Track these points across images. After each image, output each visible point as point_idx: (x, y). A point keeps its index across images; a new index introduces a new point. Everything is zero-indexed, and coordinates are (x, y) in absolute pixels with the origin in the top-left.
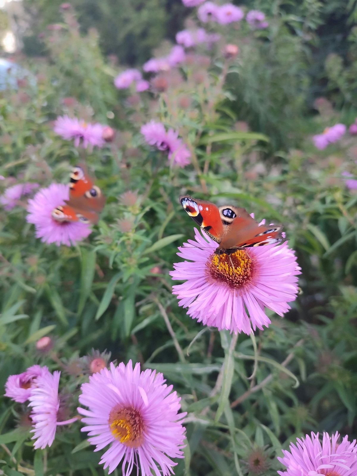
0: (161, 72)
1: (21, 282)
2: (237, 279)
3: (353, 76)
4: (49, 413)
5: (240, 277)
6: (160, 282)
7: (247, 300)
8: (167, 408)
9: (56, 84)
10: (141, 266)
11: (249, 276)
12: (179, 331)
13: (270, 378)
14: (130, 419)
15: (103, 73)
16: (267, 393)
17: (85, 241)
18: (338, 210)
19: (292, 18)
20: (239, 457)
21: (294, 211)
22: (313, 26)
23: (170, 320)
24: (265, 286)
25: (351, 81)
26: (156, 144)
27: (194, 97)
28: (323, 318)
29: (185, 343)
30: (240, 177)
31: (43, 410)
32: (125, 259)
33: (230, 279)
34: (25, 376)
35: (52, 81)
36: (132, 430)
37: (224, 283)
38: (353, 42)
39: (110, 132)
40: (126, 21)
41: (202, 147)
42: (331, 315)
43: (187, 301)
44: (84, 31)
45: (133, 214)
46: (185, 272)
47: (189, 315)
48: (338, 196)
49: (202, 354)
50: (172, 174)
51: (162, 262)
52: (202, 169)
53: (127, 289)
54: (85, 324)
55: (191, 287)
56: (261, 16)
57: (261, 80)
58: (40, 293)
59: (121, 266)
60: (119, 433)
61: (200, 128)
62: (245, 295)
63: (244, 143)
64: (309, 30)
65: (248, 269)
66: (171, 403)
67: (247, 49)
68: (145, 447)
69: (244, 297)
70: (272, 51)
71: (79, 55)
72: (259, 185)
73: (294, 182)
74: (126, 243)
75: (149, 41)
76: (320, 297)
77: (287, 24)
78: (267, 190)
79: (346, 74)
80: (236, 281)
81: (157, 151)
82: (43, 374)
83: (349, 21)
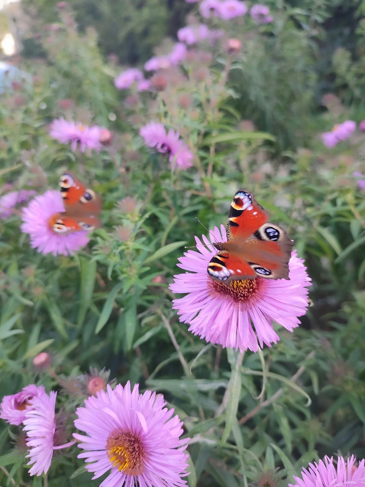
0: (161, 70)
1: (17, 294)
2: (242, 292)
3: (361, 71)
4: (44, 437)
5: (246, 290)
6: (163, 292)
7: (253, 315)
8: (168, 434)
9: (54, 86)
10: (142, 276)
11: (255, 289)
12: (184, 343)
13: (280, 392)
14: (129, 446)
15: (102, 74)
16: (278, 409)
17: (84, 249)
18: (350, 212)
19: (297, 11)
20: (249, 480)
21: (303, 213)
22: (320, 20)
23: (174, 331)
24: (273, 299)
25: (359, 76)
26: (156, 146)
27: (195, 96)
28: (335, 324)
29: (190, 357)
30: (246, 179)
31: (38, 435)
32: (125, 270)
33: (234, 293)
34: (20, 396)
35: (51, 83)
36: (131, 458)
37: (228, 297)
38: (361, 36)
39: (107, 135)
40: (127, 19)
41: (206, 148)
42: (344, 322)
43: (189, 317)
44: (82, 30)
45: (132, 222)
46: (186, 285)
47: (191, 331)
48: (350, 197)
49: (210, 366)
50: (174, 178)
51: (166, 270)
52: (206, 171)
53: (128, 300)
54: (86, 336)
55: (193, 301)
56: (265, 10)
57: (266, 76)
58: (38, 305)
59: (121, 277)
60: (118, 461)
61: (202, 128)
62: (250, 309)
63: (249, 143)
64: (316, 24)
65: (253, 281)
66: (171, 429)
67: (251, 44)
68: (146, 476)
69: (250, 311)
70: (278, 46)
71: (77, 55)
72: (266, 187)
73: (303, 182)
74: (126, 252)
75: (149, 40)
76: (333, 301)
77: (292, 18)
78: (275, 192)
79: (354, 69)
80: (241, 294)
81: (158, 153)
82: (39, 395)
83: (357, 14)
